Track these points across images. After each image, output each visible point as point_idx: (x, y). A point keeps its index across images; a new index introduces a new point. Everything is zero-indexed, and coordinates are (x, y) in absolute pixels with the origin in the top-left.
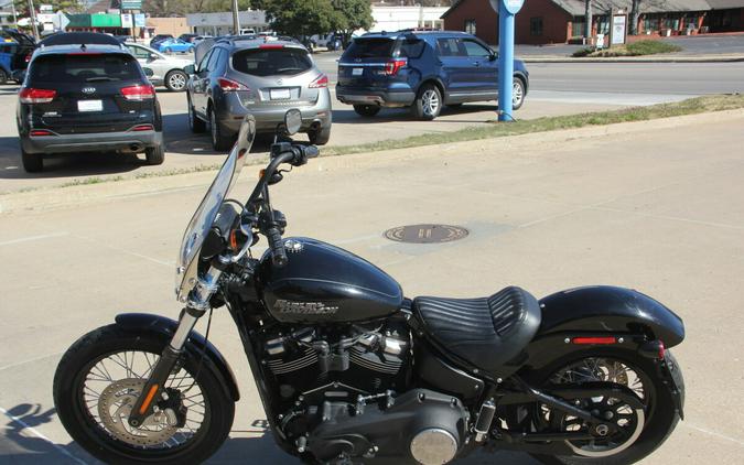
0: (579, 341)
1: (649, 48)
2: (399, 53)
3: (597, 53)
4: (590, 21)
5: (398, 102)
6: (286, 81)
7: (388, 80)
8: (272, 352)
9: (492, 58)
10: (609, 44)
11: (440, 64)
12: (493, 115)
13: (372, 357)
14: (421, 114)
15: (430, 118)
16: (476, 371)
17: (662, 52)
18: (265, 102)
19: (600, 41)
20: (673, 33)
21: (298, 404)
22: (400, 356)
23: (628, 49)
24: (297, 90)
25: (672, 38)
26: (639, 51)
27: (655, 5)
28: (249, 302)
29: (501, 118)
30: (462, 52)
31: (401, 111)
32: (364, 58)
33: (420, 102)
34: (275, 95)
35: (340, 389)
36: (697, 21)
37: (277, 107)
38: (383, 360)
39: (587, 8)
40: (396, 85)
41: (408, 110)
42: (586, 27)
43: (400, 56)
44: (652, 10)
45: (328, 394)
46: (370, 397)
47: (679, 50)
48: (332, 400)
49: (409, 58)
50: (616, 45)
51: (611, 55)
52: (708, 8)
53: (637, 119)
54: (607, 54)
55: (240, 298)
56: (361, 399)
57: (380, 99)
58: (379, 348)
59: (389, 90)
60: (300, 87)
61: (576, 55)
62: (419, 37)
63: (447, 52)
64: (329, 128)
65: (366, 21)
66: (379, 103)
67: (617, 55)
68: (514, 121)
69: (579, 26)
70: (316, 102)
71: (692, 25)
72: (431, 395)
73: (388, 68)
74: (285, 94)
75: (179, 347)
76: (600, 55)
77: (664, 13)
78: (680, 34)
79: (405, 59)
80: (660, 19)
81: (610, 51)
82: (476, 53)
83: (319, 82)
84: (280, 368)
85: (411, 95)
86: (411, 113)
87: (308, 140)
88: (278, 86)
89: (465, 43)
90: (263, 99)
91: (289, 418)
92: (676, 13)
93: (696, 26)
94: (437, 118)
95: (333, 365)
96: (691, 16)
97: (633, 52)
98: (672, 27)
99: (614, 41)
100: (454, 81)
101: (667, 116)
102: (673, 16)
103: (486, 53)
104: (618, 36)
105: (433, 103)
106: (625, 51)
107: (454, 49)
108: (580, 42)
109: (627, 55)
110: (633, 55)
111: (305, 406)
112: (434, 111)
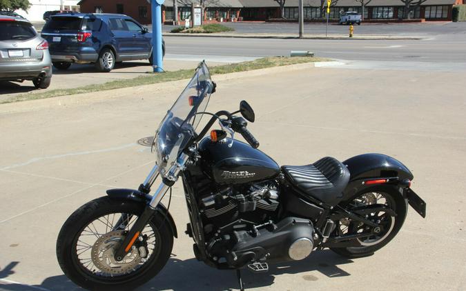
0: (369, 183)
1: (217, 29)
2: (85, 27)
3: (186, 30)
4: (177, 11)
5: (86, 60)
6: (20, 44)
7: (79, 45)
8: (207, 204)
9: (144, 32)
10: (192, 25)
11: (113, 35)
12: (151, 69)
13: (263, 201)
14: (103, 68)
15: (107, 71)
16: (321, 204)
17: (224, 31)
18: (5, 59)
19: (187, 24)
20: (224, 21)
21: (217, 235)
22: (277, 200)
23: (205, 28)
24: (28, 50)
25: (224, 23)
26: (211, 30)
27: (213, 3)
28: (194, 176)
29: (156, 70)
30: (125, 28)
31: (89, 66)
32: (62, 30)
33: (101, 60)
34: (12, 53)
35: (242, 223)
36: (236, 14)
37: (14, 62)
38: (270, 203)
39: (174, 3)
40: (85, 49)
41: (93, 65)
42: (175, 14)
43: (87, 29)
44: (211, 5)
45: (235, 227)
46: (260, 225)
47: (233, 30)
48: (238, 230)
49: (93, 31)
50: (197, 26)
51: (195, 32)
52: (242, 6)
53: (241, 70)
54: (192, 32)
55: (190, 174)
56: (256, 227)
57: (75, 58)
58: (266, 197)
59: (81, 52)
60: (30, 49)
61: (172, 32)
62: (98, 17)
63: (116, 28)
64: (50, 77)
65: (24, 3)
66: (73, 60)
67: (198, 32)
68: (164, 72)
69: (170, 13)
70: (41, 59)
71: (234, 15)
72: (298, 220)
73: (79, 37)
74: (20, 53)
75: (155, 206)
76: (188, 32)
77: (218, 8)
78: (227, 20)
79: (91, 31)
80: (215, 11)
81: (194, 29)
82: (134, 28)
83: (43, 46)
84: (211, 214)
85: (96, 55)
86: (95, 67)
87: (33, 85)
88: (13, 47)
89: (127, 22)
90: (3, 57)
91: (211, 244)
92: (224, 8)
93: (236, 17)
94: (112, 71)
95: (248, 208)
96: (233, 10)
97: (208, 30)
98: (223, 16)
99: (195, 24)
100: (122, 46)
101: (256, 69)
102: (223, 9)
103: (139, 29)
104: (197, 21)
105: (109, 61)
106: (203, 30)
107: (120, 25)
108: (171, 23)
109: (204, 32)
110: (208, 32)
111: (221, 235)
112: (110, 66)
